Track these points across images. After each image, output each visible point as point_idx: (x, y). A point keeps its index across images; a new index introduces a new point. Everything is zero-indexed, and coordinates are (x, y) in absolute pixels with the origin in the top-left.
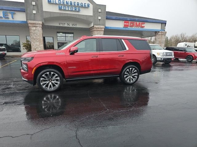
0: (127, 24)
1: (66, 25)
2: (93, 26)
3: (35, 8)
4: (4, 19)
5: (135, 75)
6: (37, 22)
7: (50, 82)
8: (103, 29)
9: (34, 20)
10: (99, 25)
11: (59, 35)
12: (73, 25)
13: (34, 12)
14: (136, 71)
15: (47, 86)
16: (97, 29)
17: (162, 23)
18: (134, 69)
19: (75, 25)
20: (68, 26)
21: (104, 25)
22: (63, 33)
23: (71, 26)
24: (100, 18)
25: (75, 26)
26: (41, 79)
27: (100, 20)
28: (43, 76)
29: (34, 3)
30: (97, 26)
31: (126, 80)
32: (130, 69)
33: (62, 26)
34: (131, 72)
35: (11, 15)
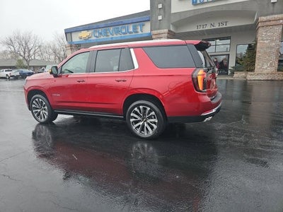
1: (208, 27)
2: (258, 19)
3: (162, 11)
4: (134, 34)
5: (153, 123)
6: (162, 31)
8: (281, 21)
9: (159, 29)
13: (160, 18)
14: (153, 113)
18: (149, 109)
19: (225, 24)
20: (212, 28)
23: (217, 26)
25: (224, 26)
26: (33, 106)
28: (34, 102)
29: (160, 6)
30: (264, 18)
31: (134, 128)
32: (141, 107)
33: (201, 29)
34: (144, 114)
35: (139, 27)
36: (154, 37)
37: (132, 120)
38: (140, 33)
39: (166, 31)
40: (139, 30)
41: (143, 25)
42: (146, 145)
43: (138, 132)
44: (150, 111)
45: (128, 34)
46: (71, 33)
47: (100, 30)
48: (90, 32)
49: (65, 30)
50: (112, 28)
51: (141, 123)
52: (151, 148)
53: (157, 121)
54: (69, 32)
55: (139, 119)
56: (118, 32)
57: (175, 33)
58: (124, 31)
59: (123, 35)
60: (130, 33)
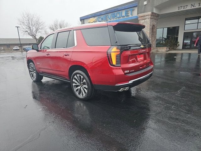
1: (189, 8)
4: (126, 17)
6: (146, 14)
11: (187, 22)
13: (145, 3)
20: (193, 8)
23: (197, 6)
31: (75, 90)
32: (78, 75)
33: (182, 9)
34: (80, 81)
35: (130, 12)
36: (139, 19)
37: (74, 84)
38: (130, 16)
39: (150, 13)
40: (130, 14)
41: (133, 10)
42: (82, 104)
43: (77, 93)
44: (83, 79)
45: (122, 18)
46: (84, 19)
47: (102, 17)
48: (96, 18)
49: (80, 18)
50: (110, 14)
51: (79, 88)
52: (85, 107)
53: (87, 87)
54: (83, 20)
55: (78, 84)
56: (114, 17)
57: (158, 15)
58: (118, 16)
59: (118, 19)
60: (123, 17)
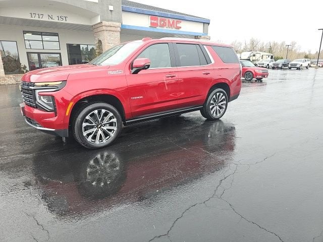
0: (155, 22)
1: (45, 19)
2: (101, 23)
5: (222, 105)
7: (100, 129)
8: (119, 29)
10: (112, 21)
12: (60, 19)
14: (224, 97)
15: (94, 137)
16: (109, 28)
17: (204, 23)
18: (222, 94)
19: (64, 18)
20: (50, 20)
21: (120, 21)
22: (34, 33)
23: (56, 20)
24: (111, 8)
25: (64, 21)
26: (84, 124)
27: (113, 12)
28: (87, 118)
30: (107, 23)
43: (214, 115)
53: (225, 103)
